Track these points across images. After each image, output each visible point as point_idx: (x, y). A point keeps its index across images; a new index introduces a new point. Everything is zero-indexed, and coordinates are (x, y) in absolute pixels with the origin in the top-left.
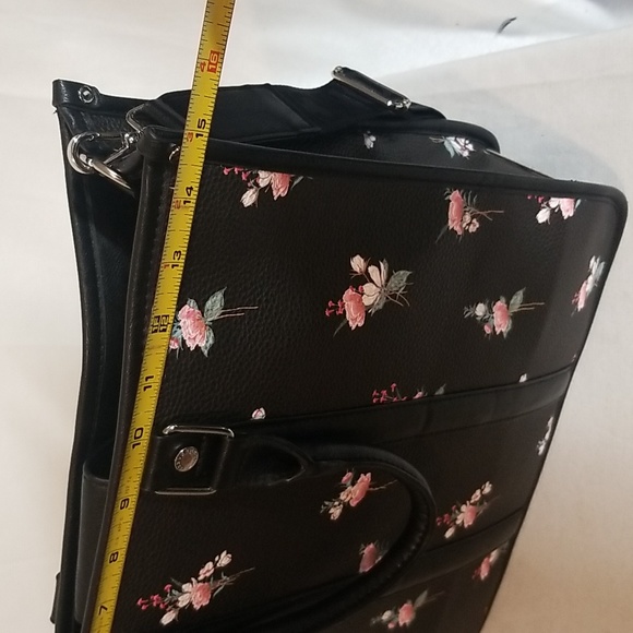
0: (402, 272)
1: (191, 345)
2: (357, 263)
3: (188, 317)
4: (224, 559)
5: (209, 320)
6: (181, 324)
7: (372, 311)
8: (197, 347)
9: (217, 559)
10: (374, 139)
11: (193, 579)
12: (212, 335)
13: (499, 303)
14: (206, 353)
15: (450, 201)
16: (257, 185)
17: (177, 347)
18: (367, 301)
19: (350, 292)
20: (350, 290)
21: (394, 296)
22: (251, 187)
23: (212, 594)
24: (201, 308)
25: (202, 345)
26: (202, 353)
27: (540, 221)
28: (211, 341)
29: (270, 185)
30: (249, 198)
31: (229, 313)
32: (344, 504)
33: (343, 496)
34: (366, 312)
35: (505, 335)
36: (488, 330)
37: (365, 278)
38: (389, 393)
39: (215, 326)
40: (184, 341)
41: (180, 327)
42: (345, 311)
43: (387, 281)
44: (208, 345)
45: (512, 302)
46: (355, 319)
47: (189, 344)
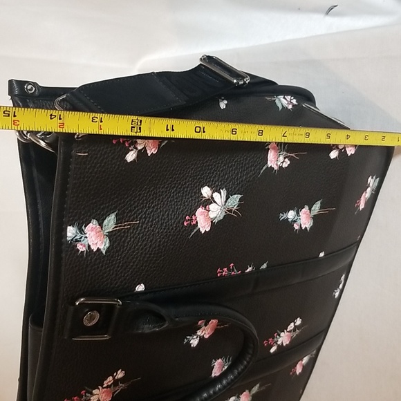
0: (236, 196)
1: (94, 248)
2: (206, 191)
3: (92, 230)
4: (120, 374)
5: (106, 231)
6: (87, 235)
7: (216, 221)
8: (98, 249)
9: (115, 374)
10: (226, 102)
11: (100, 387)
12: (108, 241)
13: (303, 210)
14: (104, 252)
15: (269, 149)
16: (136, 149)
17: (84, 249)
18: (212, 215)
19: (200, 210)
20: (200, 208)
21: (230, 211)
22: (132, 150)
23: (113, 395)
24: (101, 225)
25: (101, 247)
26: (102, 252)
27: (332, 158)
28: (107, 245)
29: (145, 148)
30: (131, 157)
31: (120, 226)
32: (200, 337)
33: (199, 333)
34: (212, 222)
35: (308, 229)
36: (296, 227)
37: (211, 201)
38: (229, 270)
39: (110, 235)
40: (89, 246)
41: (86, 237)
42: (197, 222)
43: (226, 202)
44: (106, 247)
45: (313, 209)
46: (204, 226)
47: (92, 247)
